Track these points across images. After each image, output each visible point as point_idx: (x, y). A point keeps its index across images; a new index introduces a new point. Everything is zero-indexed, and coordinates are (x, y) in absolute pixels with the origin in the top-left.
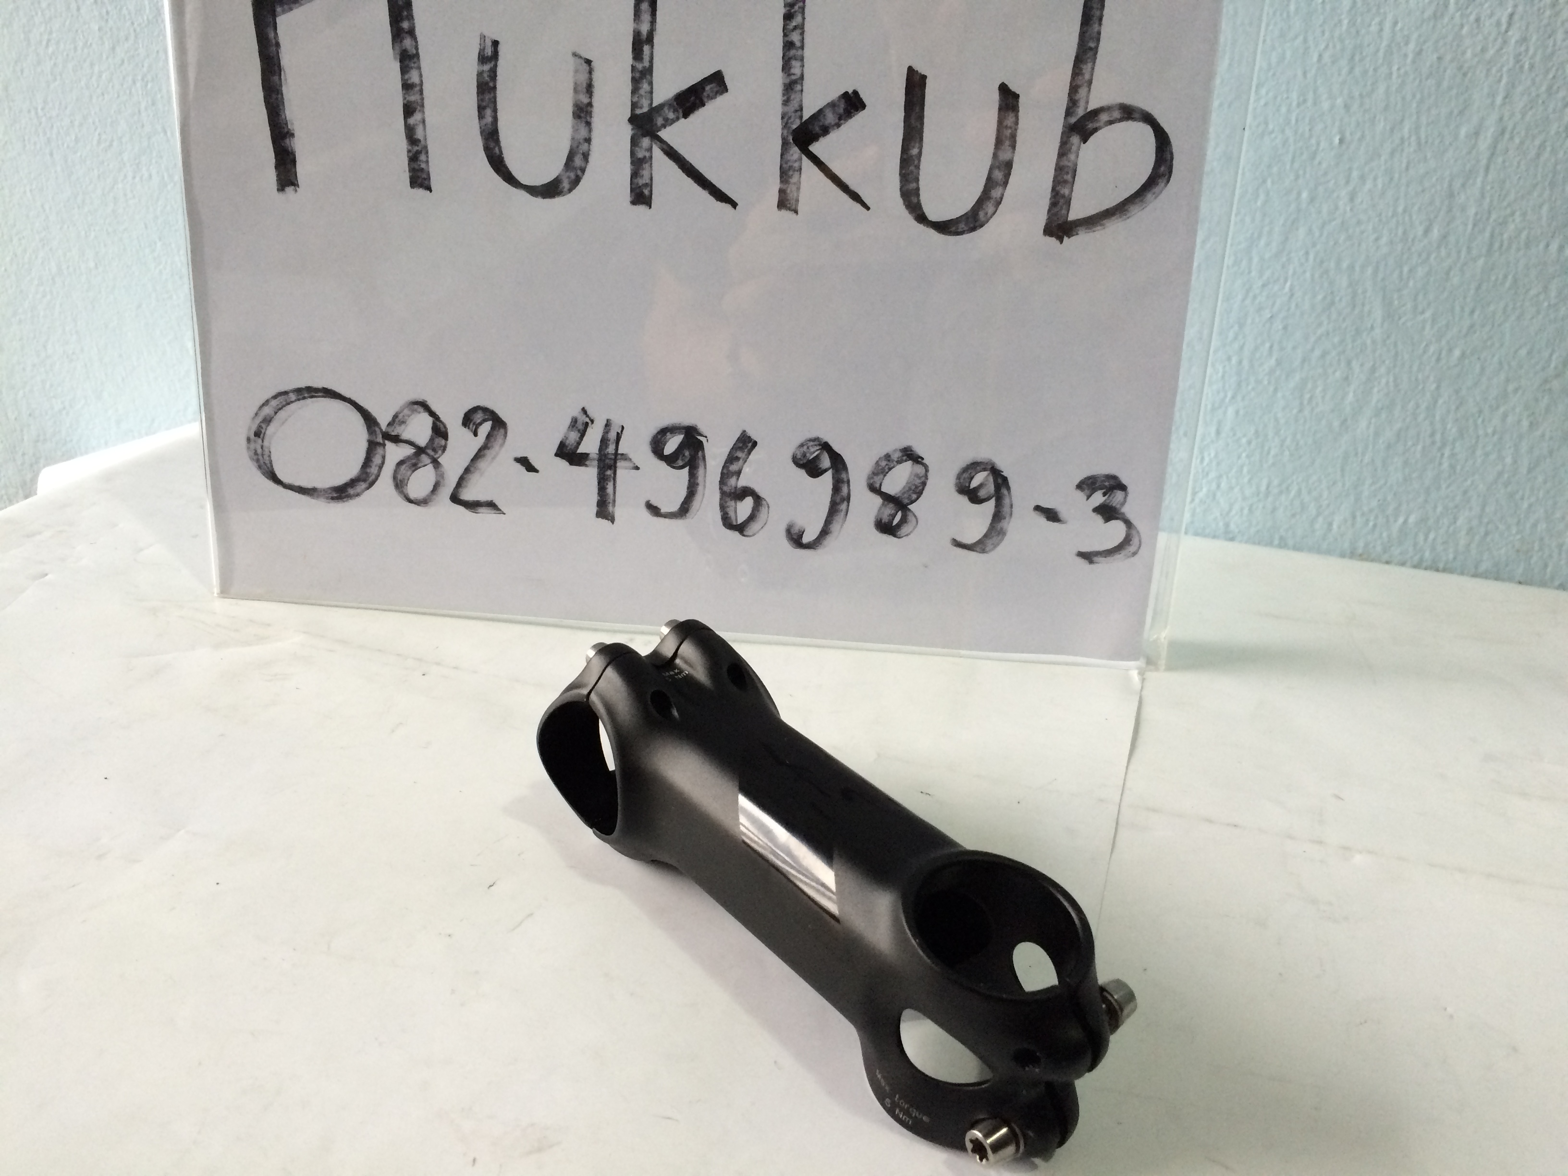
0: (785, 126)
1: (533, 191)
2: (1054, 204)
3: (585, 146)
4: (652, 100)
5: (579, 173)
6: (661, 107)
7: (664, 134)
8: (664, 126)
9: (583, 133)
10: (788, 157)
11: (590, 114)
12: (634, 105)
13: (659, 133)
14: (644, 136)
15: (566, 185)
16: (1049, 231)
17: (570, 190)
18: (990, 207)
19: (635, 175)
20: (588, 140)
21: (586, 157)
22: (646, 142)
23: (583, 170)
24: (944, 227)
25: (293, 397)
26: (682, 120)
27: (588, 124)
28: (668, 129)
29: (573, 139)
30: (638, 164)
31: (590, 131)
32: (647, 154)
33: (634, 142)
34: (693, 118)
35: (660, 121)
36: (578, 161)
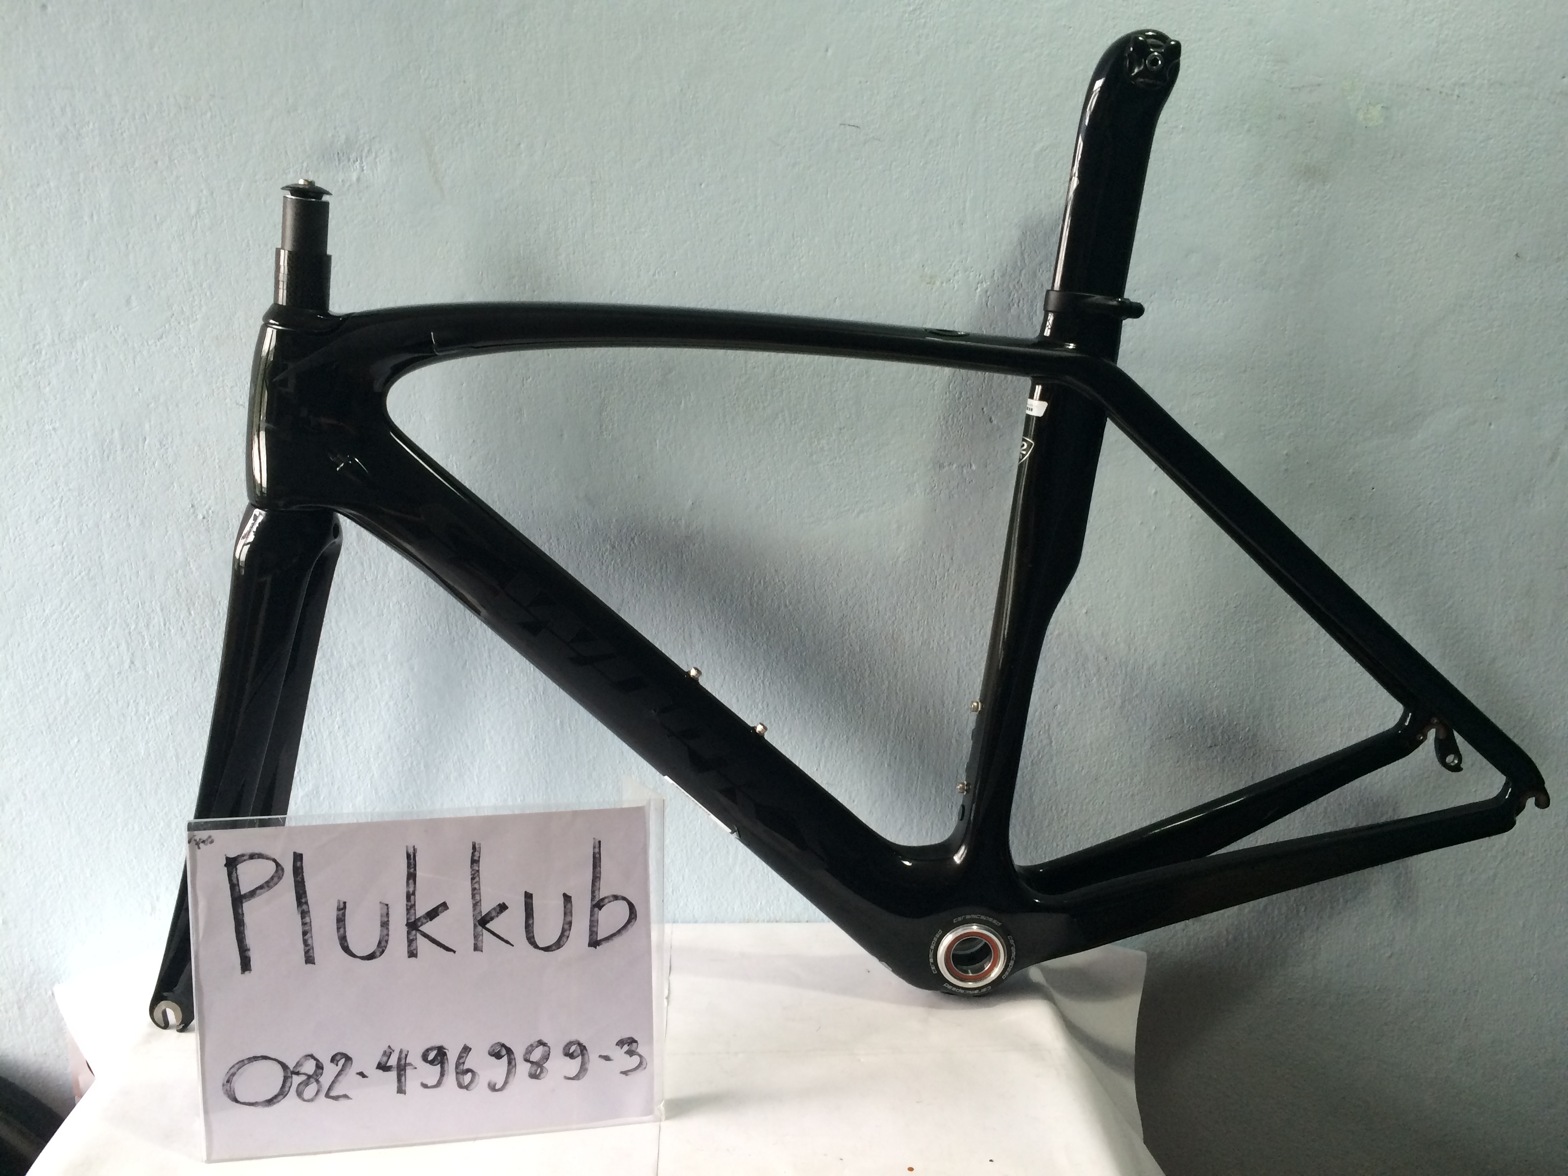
0: (475, 919)
1: (363, 958)
2: (591, 935)
3: (386, 938)
4: (415, 916)
5: (384, 948)
6: (420, 918)
7: (422, 928)
8: (421, 925)
9: (385, 932)
10: (476, 930)
11: (388, 925)
12: (408, 919)
13: (420, 928)
14: (413, 930)
15: (378, 954)
16: (590, 945)
17: (380, 956)
18: (564, 939)
19: (409, 946)
20: (388, 935)
21: (387, 942)
22: (414, 932)
23: (386, 947)
24: (547, 949)
25: (246, 1062)
26: (430, 922)
27: (388, 929)
28: (423, 926)
29: (380, 935)
30: (410, 942)
31: (389, 931)
32: (415, 937)
33: (409, 933)
34: (434, 920)
35: (419, 924)
36: (383, 944)
